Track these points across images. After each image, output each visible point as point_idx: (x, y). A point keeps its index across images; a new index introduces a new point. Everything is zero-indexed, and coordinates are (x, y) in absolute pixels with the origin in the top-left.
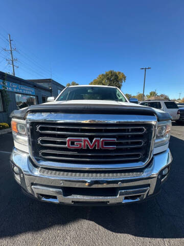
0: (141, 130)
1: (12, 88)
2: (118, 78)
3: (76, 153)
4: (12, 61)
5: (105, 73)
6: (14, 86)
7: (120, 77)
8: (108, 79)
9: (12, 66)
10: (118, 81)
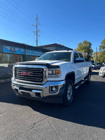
0: (40, 70)
1: (29, 53)
3: (23, 77)
4: (37, 32)
6: (30, 52)
9: (36, 35)
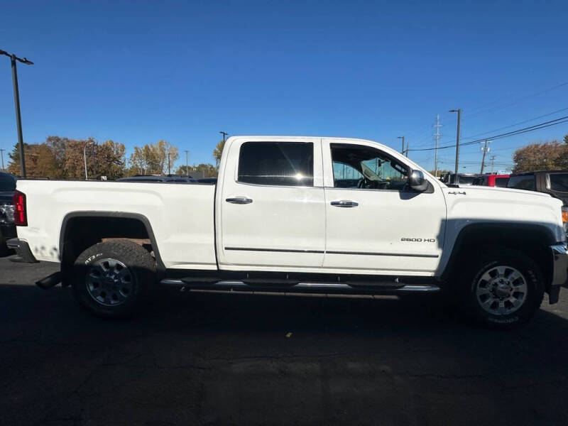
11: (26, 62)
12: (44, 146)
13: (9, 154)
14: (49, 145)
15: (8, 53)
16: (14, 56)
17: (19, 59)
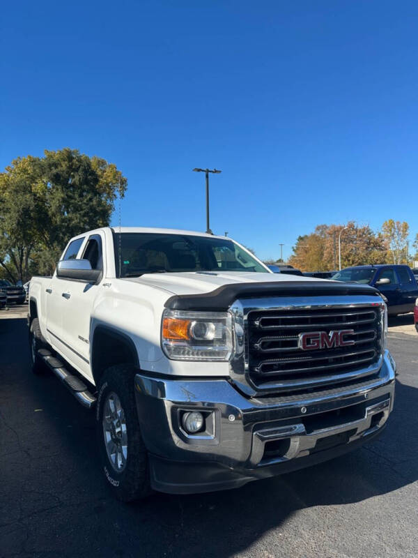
2: (96, 181)
5: (42, 157)
7: (106, 177)
8: (57, 179)
10: (97, 193)
11: (216, 171)
12: (314, 236)
13: (293, 248)
14: (318, 234)
15: (202, 169)
16: (208, 170)
17: (211, 172)
